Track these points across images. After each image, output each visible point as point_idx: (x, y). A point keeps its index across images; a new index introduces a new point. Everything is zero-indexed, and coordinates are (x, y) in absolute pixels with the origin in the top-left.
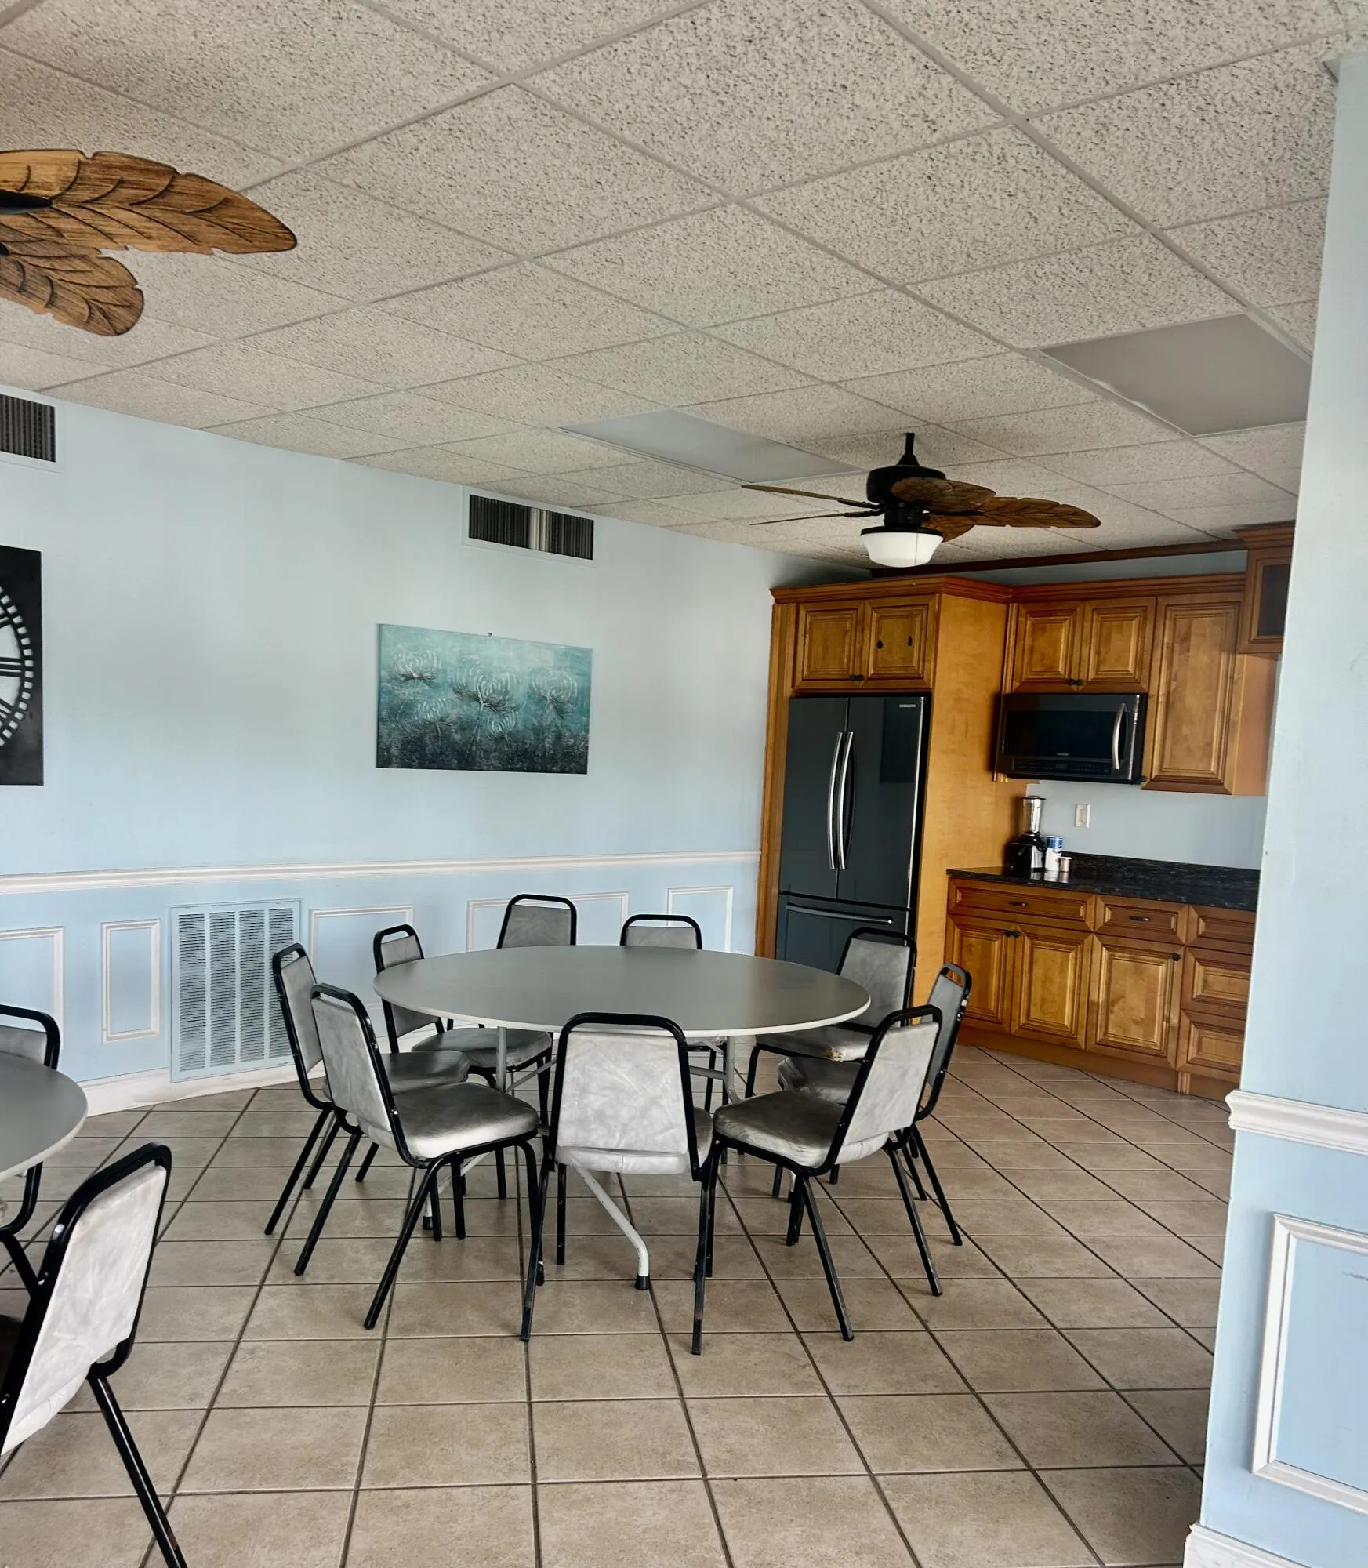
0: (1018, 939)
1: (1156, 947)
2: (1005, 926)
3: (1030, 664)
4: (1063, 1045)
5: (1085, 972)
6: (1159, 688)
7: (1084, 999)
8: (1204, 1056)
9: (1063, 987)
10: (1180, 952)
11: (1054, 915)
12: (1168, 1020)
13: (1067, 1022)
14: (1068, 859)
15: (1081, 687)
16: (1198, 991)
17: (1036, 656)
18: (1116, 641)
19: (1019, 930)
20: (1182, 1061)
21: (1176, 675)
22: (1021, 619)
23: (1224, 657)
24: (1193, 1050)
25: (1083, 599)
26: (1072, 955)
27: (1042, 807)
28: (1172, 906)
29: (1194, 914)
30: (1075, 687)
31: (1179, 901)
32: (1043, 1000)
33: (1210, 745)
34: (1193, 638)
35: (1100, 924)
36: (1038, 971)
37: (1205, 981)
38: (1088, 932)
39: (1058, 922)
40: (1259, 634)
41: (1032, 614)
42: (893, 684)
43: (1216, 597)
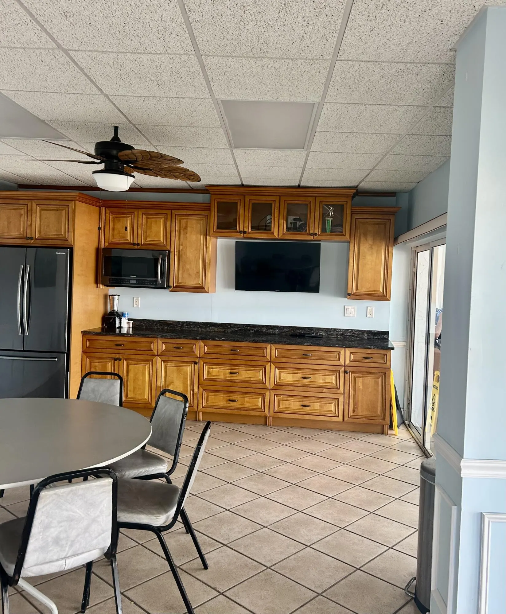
0: (120, 362)
1: (186, 359)
2: (113, 356)
3: (113, 235)
4: (145, 408)
5: (154, 373)
6: (174, 248)
7: (154, 386)
8: (210, 403)
9: (144, 381)
10: (197, 361)
11: (138, 349)
12: (193, 390)
13: (146, 397)
14: (131, 322)
15: (139, 247)
16: (206, 376)
17: (116, 232)
18: (154, 228)
19: (121, 357)
20: (200, 407)
21: (182, 243)
22: (107, 214)
23: (202, 237)
24: (205, 401)
25: (138, 208)
26: (147, 366)
27: (118, 299)
28: (193, 341)
29: (202, 344)
30: (136, 247)
31: (197, 339)
32: (134, 388)
33: (198, 273)
34: (188, 229)
35: (160, 351)
36: (131, 375)
37: (208, 372)
38: (154, 355)
39: (139, 352)
40: (217, 228)
41: (112, 213)
42: (50, 242)
43: (197, 212)
